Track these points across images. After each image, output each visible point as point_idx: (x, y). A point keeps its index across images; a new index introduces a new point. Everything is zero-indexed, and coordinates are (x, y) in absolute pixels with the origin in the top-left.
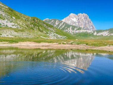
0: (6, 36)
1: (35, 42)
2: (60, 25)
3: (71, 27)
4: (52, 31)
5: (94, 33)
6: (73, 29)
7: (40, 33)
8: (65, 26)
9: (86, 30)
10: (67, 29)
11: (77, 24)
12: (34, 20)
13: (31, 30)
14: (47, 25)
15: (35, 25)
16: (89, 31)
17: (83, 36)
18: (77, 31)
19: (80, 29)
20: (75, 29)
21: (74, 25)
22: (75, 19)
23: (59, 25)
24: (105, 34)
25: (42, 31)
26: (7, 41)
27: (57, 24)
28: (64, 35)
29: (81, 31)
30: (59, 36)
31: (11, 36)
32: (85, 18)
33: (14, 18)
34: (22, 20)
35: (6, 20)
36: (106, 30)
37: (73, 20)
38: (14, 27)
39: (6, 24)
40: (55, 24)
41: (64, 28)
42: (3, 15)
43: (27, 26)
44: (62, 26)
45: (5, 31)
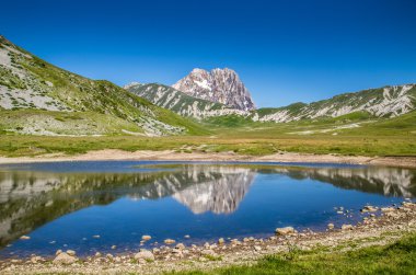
0: (34, 133)
1: (122, 149)
2: (169, 99)
3: (196, 103)
4: (150, 116)
5: (252, 116)
6: (201, 108)
7: (119, 121)
8: (182, 101)
9: (232, 111)
10: (187, 109)
11: (211, 94)
12: (102, 88)
13: (98, 114)
14: (135, 99)
15: (105, 102)
16: (241, 113)
17: (226, 124)
18: (212, 113)
19: (218, 106)
20: (207, 108)
21: (203, 97)
22: (205, 82)
23: (164, 98)
24: (280, 117)
25: (123, 117)
26: (60, 150)
27: (160, 95)
28: (180, 123)
29: (222, 112)
30: (167, 127)
31: (47, 133)
32: (229, 80)
33: (51, 84)
34: (71, 88)
35: (30, 91)
36: (282, 109)
37: (199, 84)
38: (52, 108)
39: (29, 100)
40: (153, 95)
41: (179, 104)
42: (22, 76)
43: (86, 105)
44: (173, 100)
45: (30, 120)
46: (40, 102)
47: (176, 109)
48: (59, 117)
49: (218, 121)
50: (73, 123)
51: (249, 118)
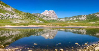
0: (16, 23)
2: (41, 16)
3: (46, 17)
4: (37, 19)
5: (57, 19)
7: (31, 20)
8: (43, 16)
9: (53, 18)
10: (44, 18)
11: (49, 15)
12: (28, 14)
13: (27, 19)
14: (34, 16)
15: (28, 17)
16: (55, 19)
17: (52, 21)
18: (49, 19)
19: (50, 18)
20: (48, 18)
22: (48, 13)
23: (40, 16)
24: (63, 20)
27: (39, 15)
28: (43, 21)
29: (51, 19)
30: (41, 21)
31: (18, 23)
32: (53, 12)
33: (18, 14)
34: (22, 14)
35: (15, 15)
36: (63, 18)
37: (47, 13)
38: (19, 18)
39: (15, 17)
40: (38, 15)
42: (13, 12)
43: (25, 17)
45: (15, 20)
46: (16, 17)
47: (42, 18)
48: (20, 19)
49: (50, 20)
50: (23, 21)
51: (57, 20)
